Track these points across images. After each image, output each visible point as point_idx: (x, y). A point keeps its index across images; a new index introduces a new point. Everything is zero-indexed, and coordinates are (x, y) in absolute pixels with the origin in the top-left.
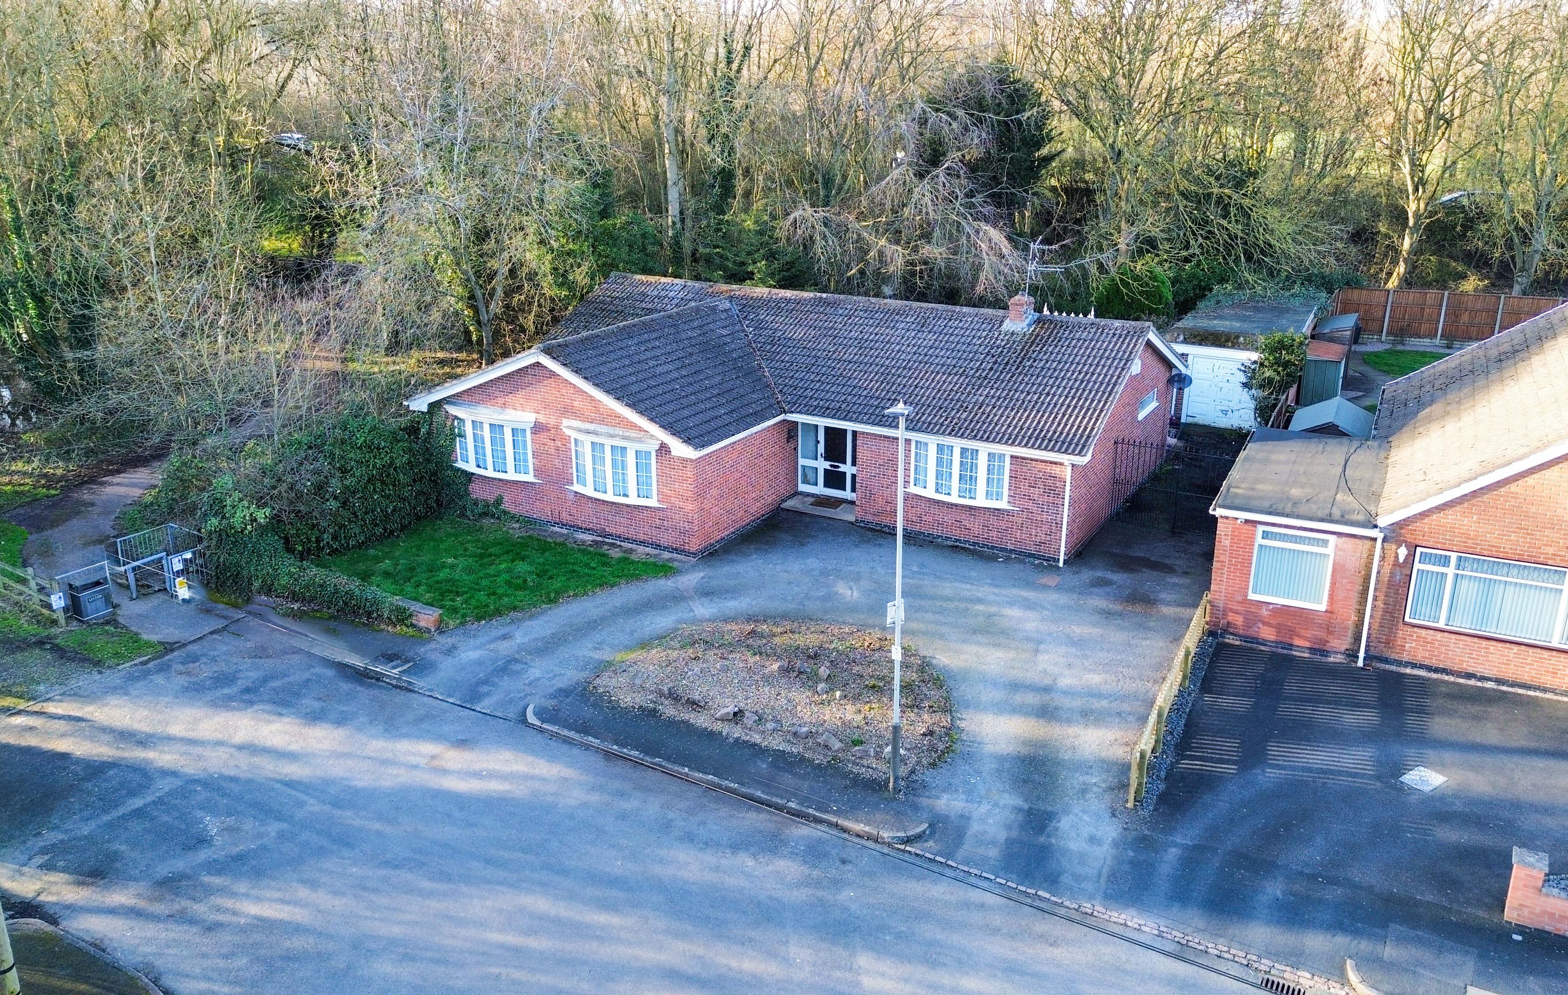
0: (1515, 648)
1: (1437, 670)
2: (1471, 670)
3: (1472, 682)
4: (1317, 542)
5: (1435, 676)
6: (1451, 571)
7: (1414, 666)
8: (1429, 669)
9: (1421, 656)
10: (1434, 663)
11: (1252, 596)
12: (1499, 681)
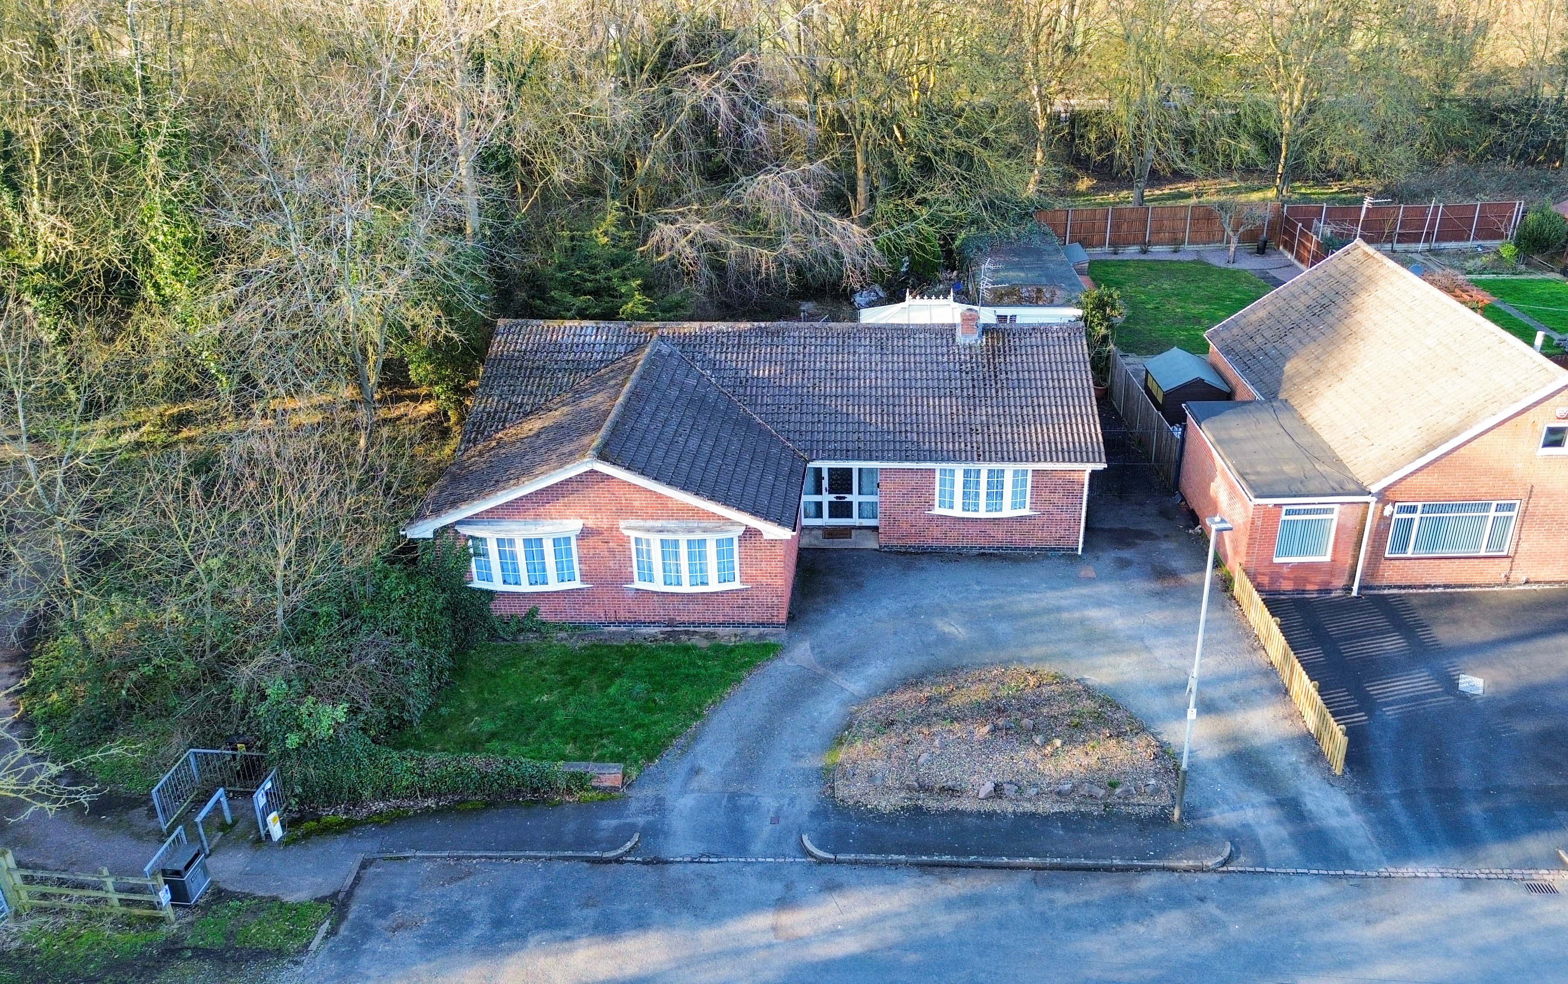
0: (1457, 561)
1: (1405, 587)
2: (1427, 583)
3: (1428, 591)
4: (1325, 511)
5: (1403, 591)
6: (1417, 516)
7: (1390, 587)
8: (1400, 587)
9: (1396, 580)
10: (1404, 583)
11: (1276, 560)
12: (1446, 586)
